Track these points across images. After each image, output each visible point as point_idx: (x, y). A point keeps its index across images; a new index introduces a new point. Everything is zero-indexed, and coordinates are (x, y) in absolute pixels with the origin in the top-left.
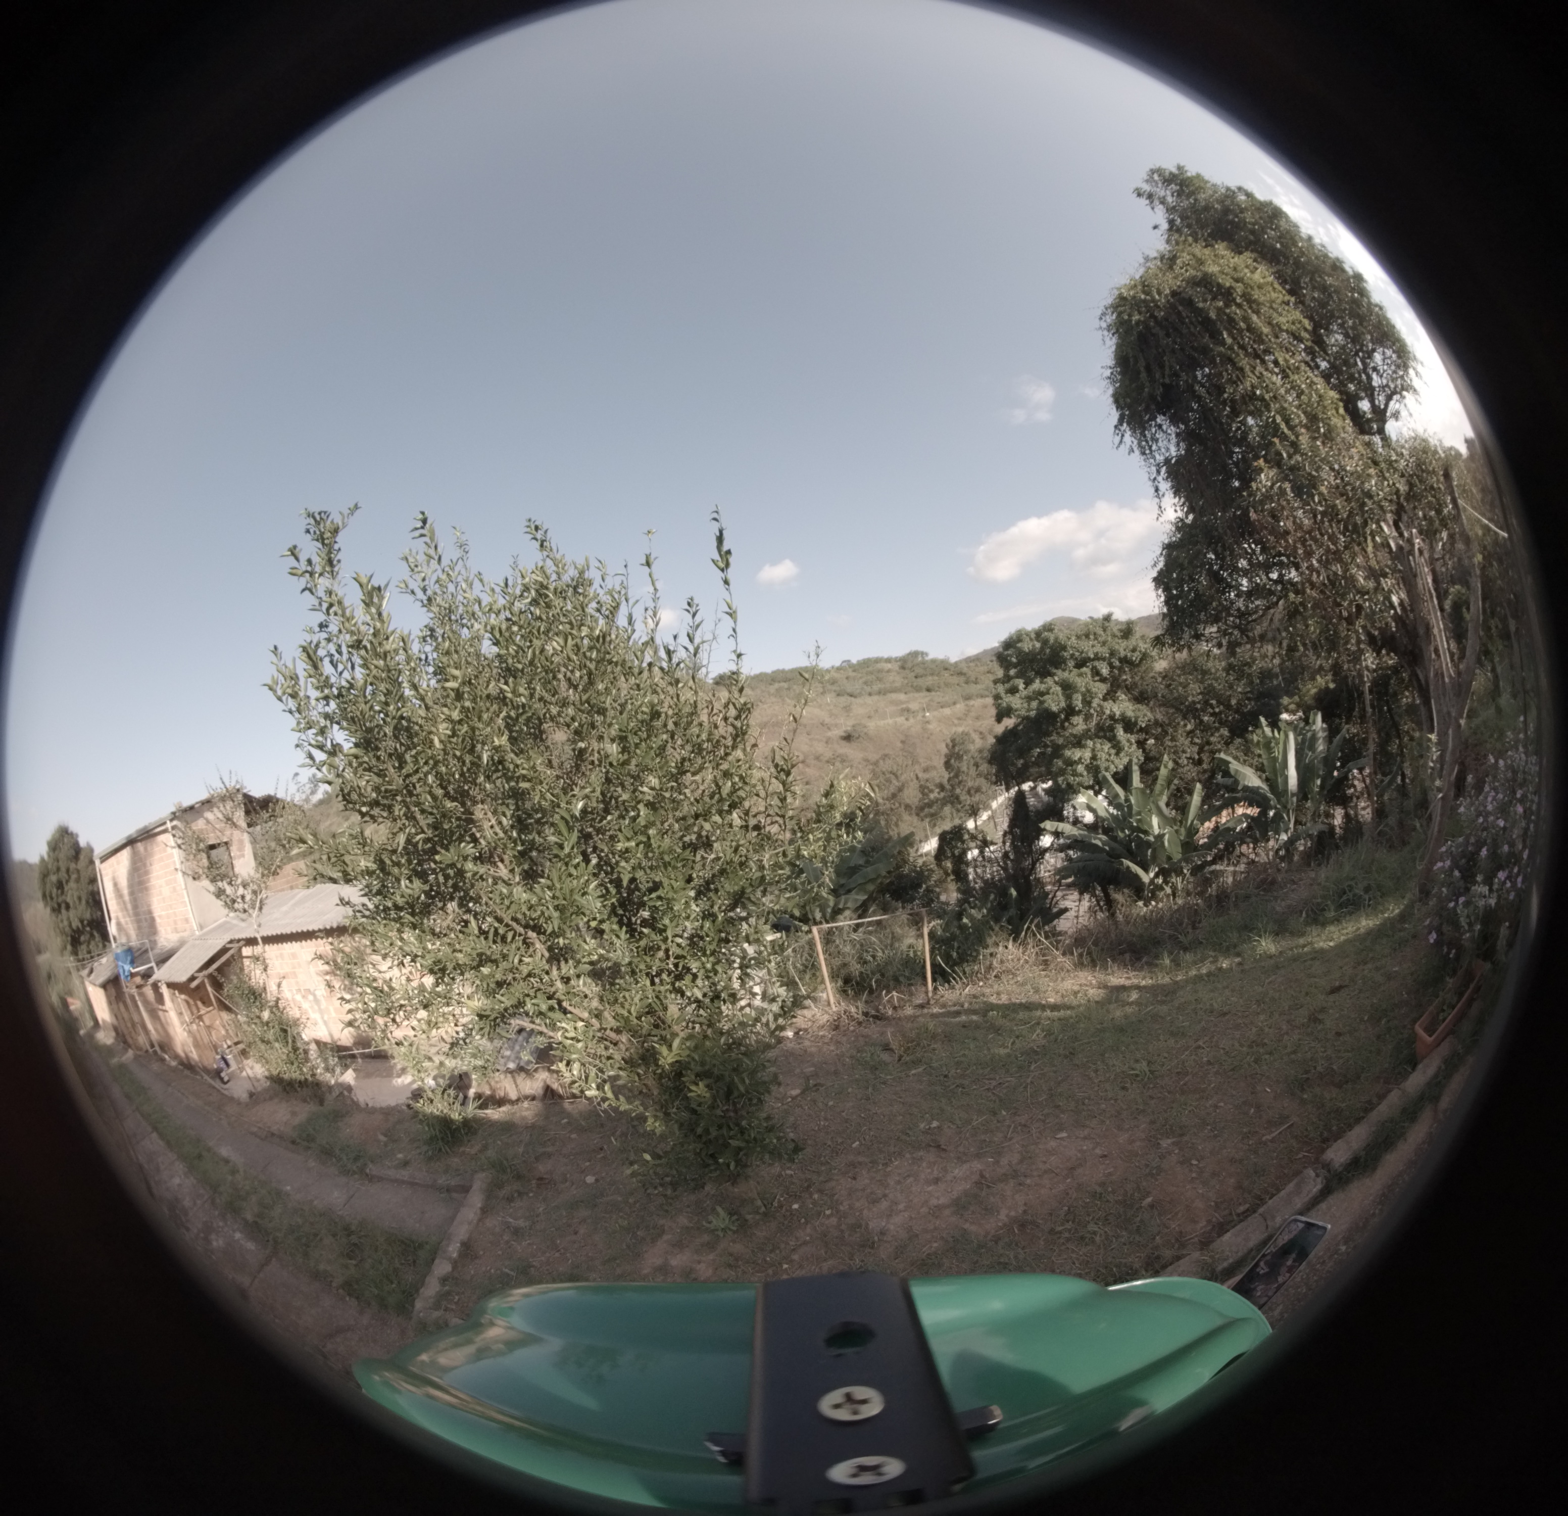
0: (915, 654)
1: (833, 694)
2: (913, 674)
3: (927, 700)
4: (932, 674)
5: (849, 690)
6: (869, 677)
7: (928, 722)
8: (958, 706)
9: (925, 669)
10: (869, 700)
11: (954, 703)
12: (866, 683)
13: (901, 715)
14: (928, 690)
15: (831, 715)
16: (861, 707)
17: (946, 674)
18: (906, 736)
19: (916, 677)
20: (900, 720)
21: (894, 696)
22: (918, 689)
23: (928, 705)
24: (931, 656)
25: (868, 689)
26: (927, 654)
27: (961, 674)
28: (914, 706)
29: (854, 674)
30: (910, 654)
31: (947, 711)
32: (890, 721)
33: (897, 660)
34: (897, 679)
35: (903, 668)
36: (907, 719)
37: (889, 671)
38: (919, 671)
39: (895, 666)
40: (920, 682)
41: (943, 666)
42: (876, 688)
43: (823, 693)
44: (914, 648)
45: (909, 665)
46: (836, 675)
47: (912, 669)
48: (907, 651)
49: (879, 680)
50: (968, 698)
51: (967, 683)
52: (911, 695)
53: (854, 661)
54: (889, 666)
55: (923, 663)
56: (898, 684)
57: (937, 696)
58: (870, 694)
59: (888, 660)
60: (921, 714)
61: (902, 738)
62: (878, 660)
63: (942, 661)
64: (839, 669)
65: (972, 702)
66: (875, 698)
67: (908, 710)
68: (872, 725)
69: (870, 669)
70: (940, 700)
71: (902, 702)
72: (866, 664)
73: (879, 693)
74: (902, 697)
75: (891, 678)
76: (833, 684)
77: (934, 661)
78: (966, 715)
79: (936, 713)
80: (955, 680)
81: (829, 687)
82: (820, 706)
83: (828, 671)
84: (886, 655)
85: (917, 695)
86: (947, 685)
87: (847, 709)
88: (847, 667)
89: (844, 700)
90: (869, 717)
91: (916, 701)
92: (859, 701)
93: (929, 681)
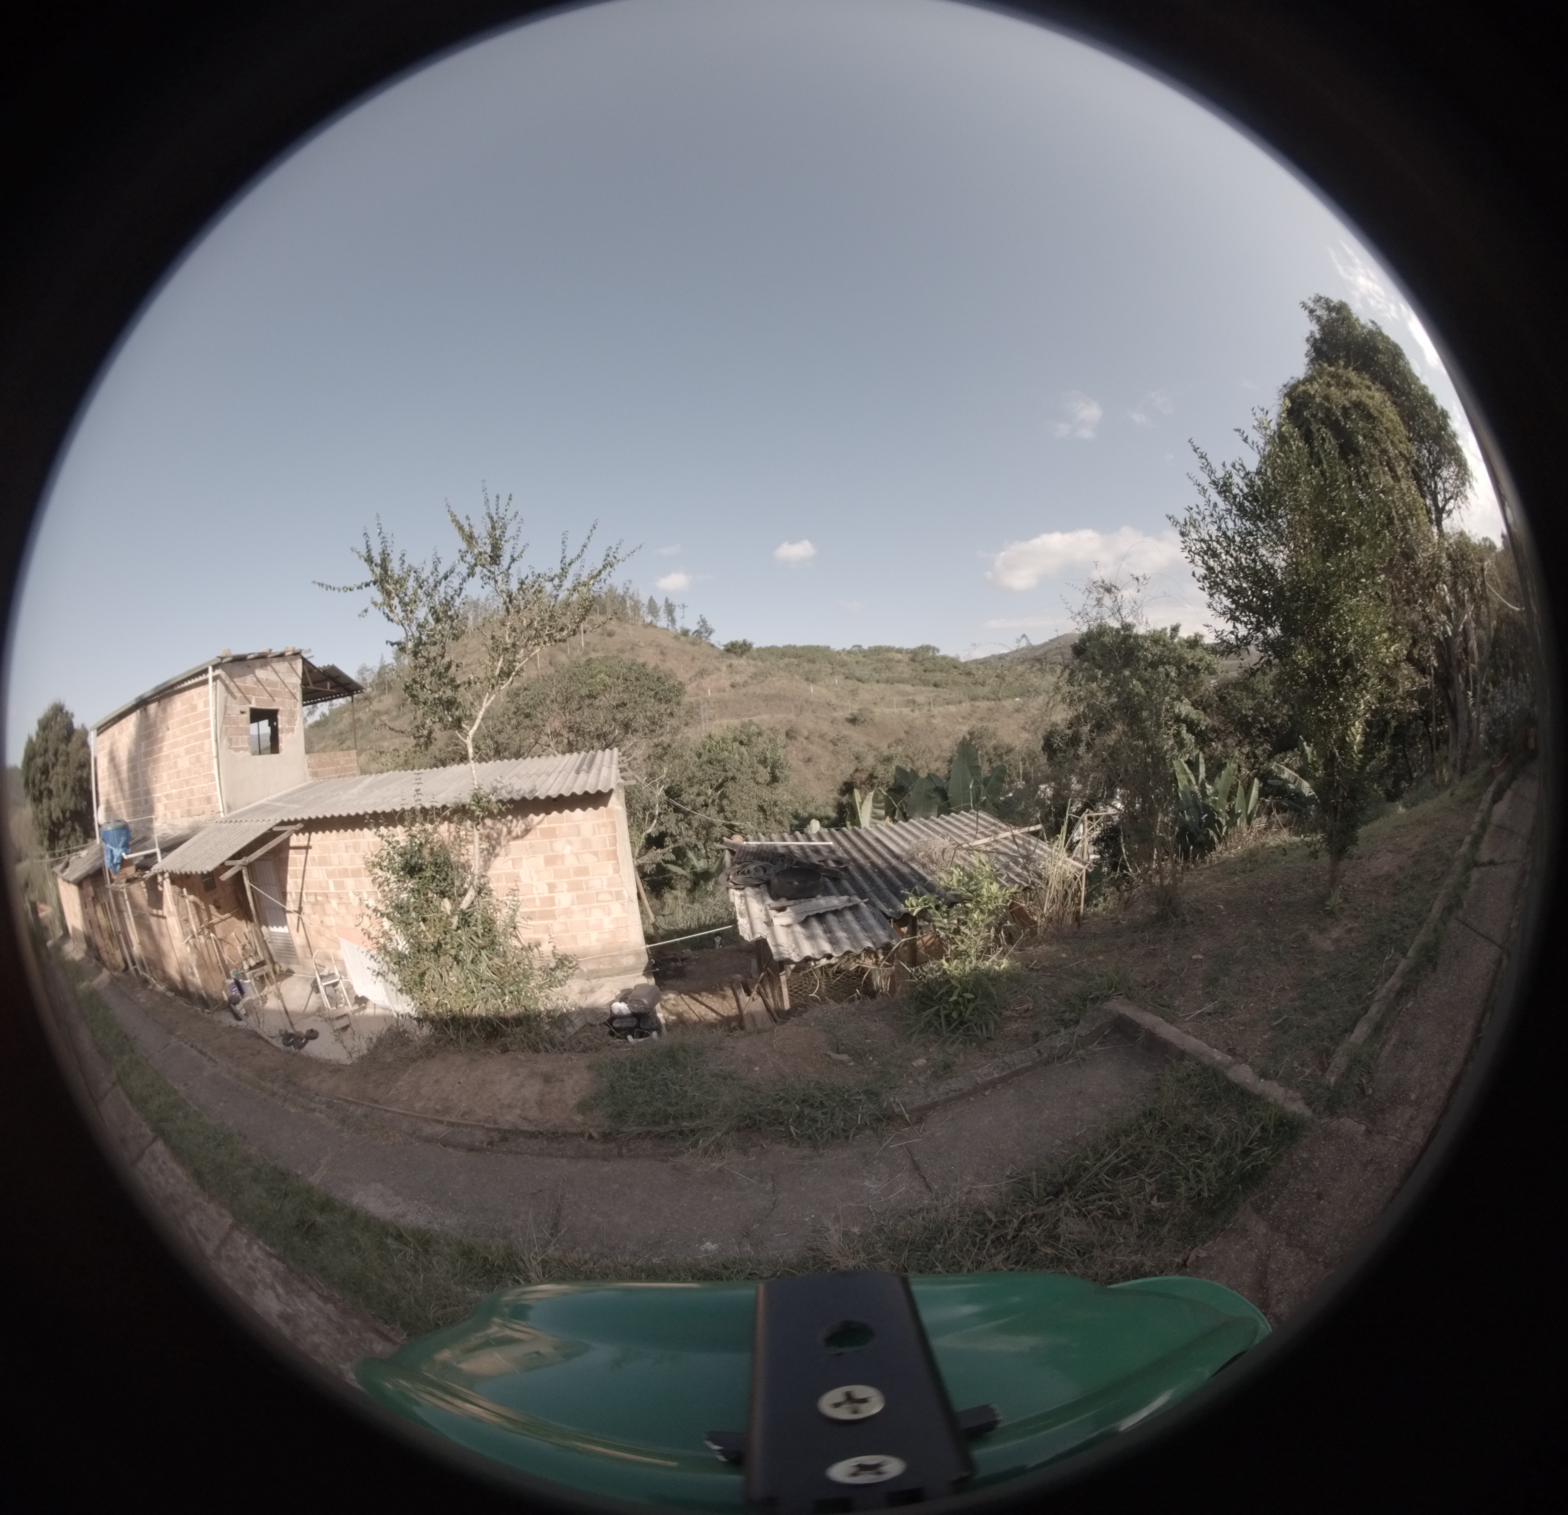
0: (927, 648)
1: (842, 677)
2: (922, 668)
3: (932, 695)
4: (941, 671)
5: (858, 674)
6: (879, 665)
7: (933, 716)
8: (964, 705)
9: (935, 664)
10: (876, 687)
11: (960, 702)
12: (875, 669)
13: (907, 706)
14: (936, 685)
15: (838, 696)
16: (868, 693)
17: (955, 672)
18: (911, 727)
19: (925, 671)
20: (906, 711)
21: (902, 687)
22: (925, 683)
23: (934, 700)
24: (941, 653)
25: (877, 676)
26: (938, 650)
27: (969, 674)
28: (920, 699)
29: (864, 660)
30: (921, 648)
31: (953, 709)
32: (896, 710)
33: (908, 651)
34: (905, 670)
35: (913, 660)
36: (913, 711)
37: (899, 661)
38: (928, 665)
39: (906, 658)
40: (929, 676)
41: (953, 664)
42: (885, 675)
43: (832, 674)
44: (926, 642)
45: (920, 658)
46: (846, 658)
47: (922, 663)
48: (919, 645)
49: (888, 668)
50: (974, 698)
51: (975, 684)
52: (918, 688)
53: (865, 647)
54: (899, 656)
55: (934, 658)
56: (906, 675)
57: (943, 693)
58: (878, 682)
59: (899, 651)
60: (926, 708)
61: (906, 728)
62: (889, 649)
63: (953, 659)
64: (849, 653)
65: (977, 704)
66: (882, 686)
67: (914, 702)
68: (877, 711)
69: (881, 657)
70: (947, 696)
71: (908, 694)
72: (877, 651)
73: (887, 681)
74: (909, 688)
75: (900, 669)
76: (842, 666)
77: (944, 658)
78: (971, 715)
79: (941, 709)
80: (963, 679)
81: (839, 669)
82: (827, 687)
83: (838, 653)
84: (897, 646)
85: (924, 689)
86: (955, 683)
87: (854, 693)
88: (857, 651)
89: (851, 683)
90: (875, 704)
91: (923, 695)
92: (867, 686)
93: (938, 676)
